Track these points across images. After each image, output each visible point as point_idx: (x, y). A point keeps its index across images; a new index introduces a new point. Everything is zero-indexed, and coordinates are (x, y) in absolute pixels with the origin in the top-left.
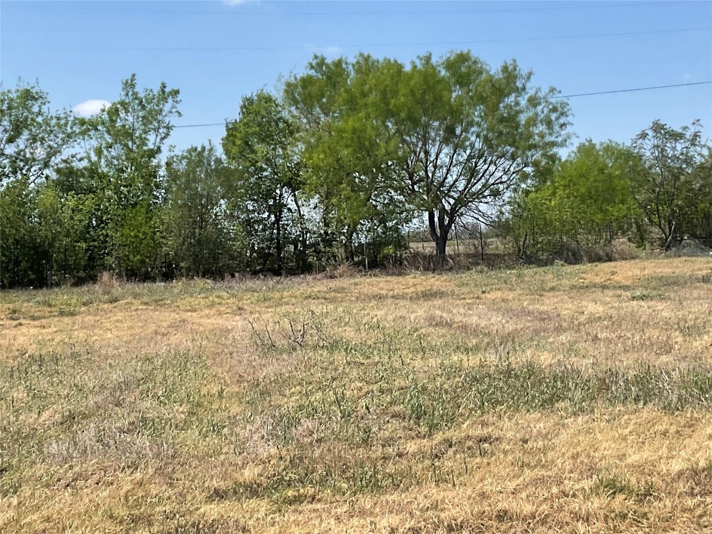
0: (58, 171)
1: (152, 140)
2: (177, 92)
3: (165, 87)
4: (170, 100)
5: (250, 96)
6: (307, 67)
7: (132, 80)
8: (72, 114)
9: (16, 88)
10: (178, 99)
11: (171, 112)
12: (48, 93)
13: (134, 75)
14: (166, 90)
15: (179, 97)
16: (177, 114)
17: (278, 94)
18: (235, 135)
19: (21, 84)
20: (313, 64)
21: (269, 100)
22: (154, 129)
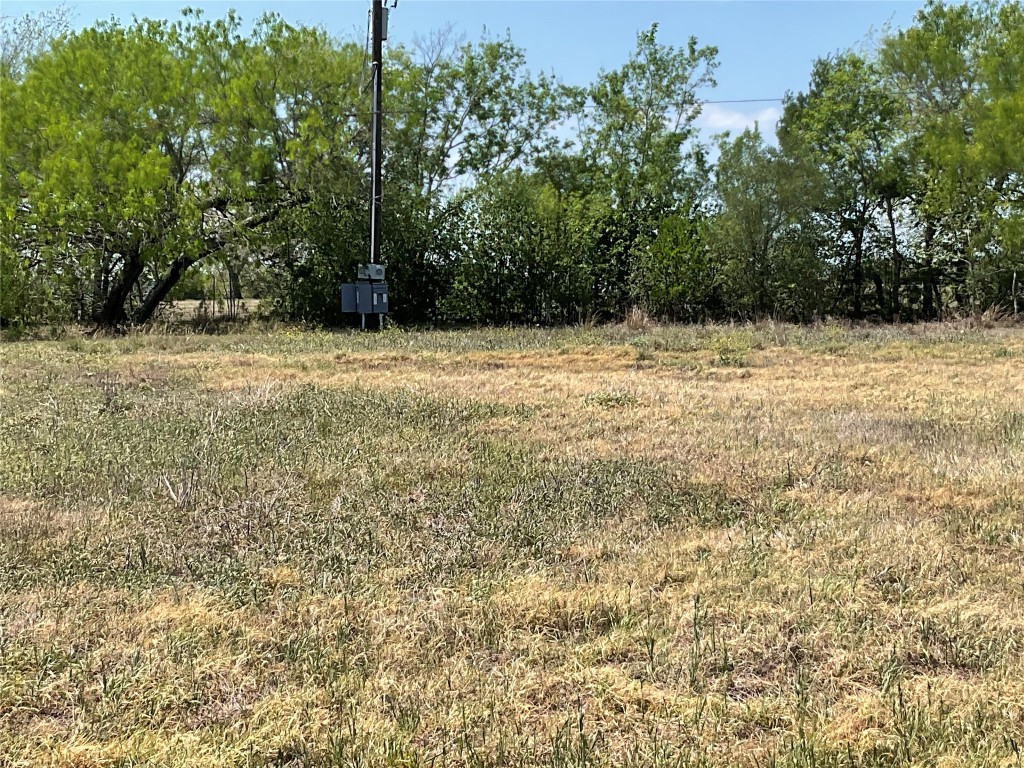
0: (539, 162)
1: (672, 122)
2: (713, 51)
3: (695, 43)
4: (702, 62)
5: (825, 58)
6: (915, 17)
7: (653, 33)
8: (554, 81)
9: (480, 41)
10: (716, 61)
11: (703, 80)
12: (525, 50)
13: (655, 26)
14: (695, 47)
15: (717, 58)
16: (710, 83)
17: (872, 57)
18: (812, 115)
19: (486, 36)
20: (925, 13)
21: (856, 64)
22: (677, 105)
